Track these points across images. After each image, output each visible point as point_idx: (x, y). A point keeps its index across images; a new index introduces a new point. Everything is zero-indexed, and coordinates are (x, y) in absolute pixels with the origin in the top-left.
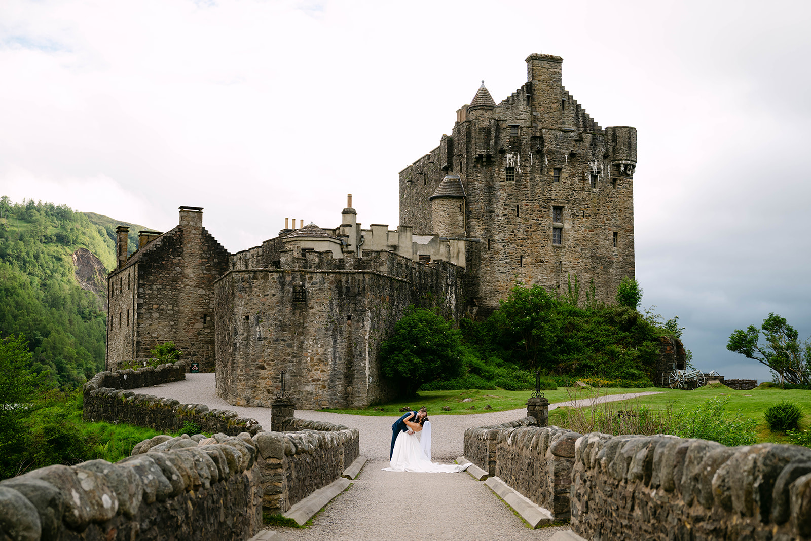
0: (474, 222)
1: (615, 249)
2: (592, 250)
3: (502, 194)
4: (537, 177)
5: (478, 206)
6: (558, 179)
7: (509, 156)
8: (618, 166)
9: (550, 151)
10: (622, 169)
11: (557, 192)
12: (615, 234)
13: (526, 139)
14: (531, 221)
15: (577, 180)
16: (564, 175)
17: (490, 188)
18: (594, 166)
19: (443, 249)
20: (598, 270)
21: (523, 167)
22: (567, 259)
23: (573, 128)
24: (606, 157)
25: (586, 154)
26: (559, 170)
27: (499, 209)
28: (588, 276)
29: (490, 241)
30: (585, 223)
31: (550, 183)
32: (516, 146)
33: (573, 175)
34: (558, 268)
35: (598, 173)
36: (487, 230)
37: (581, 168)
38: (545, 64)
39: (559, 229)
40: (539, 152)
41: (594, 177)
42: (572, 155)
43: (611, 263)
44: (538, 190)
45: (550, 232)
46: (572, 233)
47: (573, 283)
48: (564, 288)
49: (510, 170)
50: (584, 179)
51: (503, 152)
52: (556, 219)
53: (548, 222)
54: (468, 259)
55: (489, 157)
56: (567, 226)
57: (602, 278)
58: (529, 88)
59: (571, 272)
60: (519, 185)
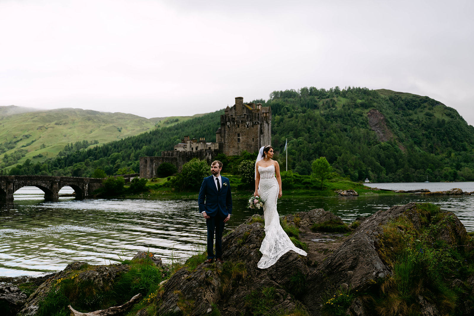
0: (222, 138)
1: (253, 142)
2: (247, 143)
3: (227, 132)
4: (233, 127)
5: (223, 135)
6: (238, 127)
7: (228, 123)
8: (253, 122)
9: (236, 121)
10: (254, 123)
11: (238, 130)
12: (253, 139)
13: (231, 119)
14: (232, 138)
15: (243, 127)
16: (240, 126)
17: (225, 131)
18: (248, 123)
19: (214, 145)
20: (248, 148)
21: (230, 125)
22: (240, 146)
23: (246, 114)
24: (250, 120)
25: (245, 120)
26: (238, 126)
27: (226, 135)
28: (246, 149)
29: (225, 142)
30: (245, 137)
31: (236, 128)
32: (229, 121)
33: (242, 126)
34: (238, 148)
35: (249, 124)
36: (224, 140)
37: (244, 124)
38: (239, 99)
39: (239, 139)
40: (234, 122)
41: (247, 126)
42: (242, 121)
43: (252, 146)
44: (233, 130)
45: (237, 140)
46: (242, 139)
47: (242, 151)
48: (240, 152)
49: (228, 126)
50: (245, 126)
51: (227, 122)
52: (238, 137)
53: (236, 137)
54: (219, 147)
55: (224, 123)
56: (240, 138)
57: (249, 149)
58: (235, 106)
59: (241, 149)
60: (230, 129)
